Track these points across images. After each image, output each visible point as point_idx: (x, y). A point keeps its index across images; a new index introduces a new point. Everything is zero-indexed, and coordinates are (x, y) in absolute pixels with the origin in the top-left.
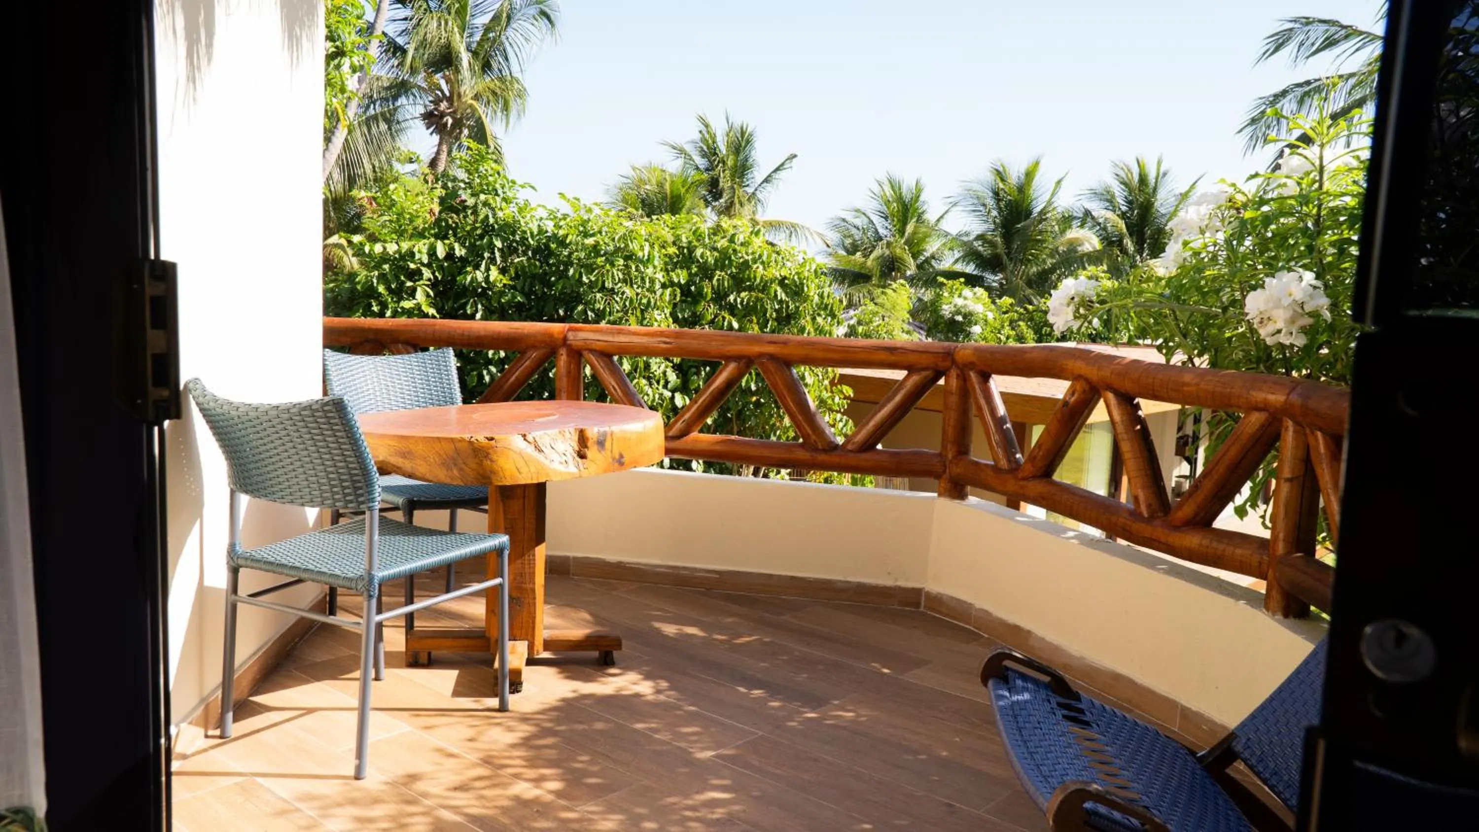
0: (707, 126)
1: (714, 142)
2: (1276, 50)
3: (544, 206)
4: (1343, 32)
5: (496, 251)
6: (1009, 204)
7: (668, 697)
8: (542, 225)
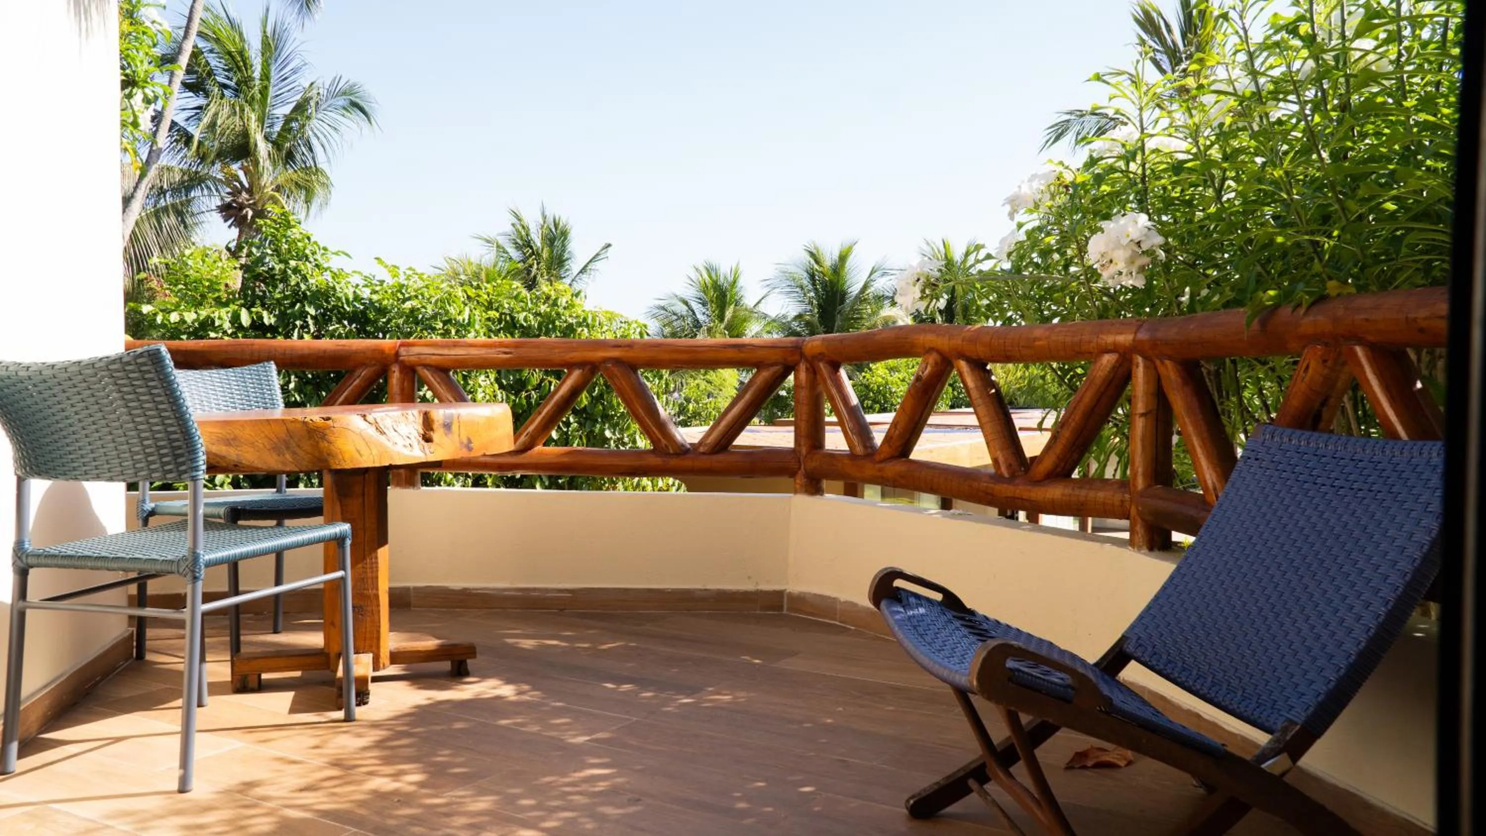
0: (520, 220)
1: (527, 235)
2: (1057, 138)
3: (359, 273)
4: (1112, 123)
5: (309, 319)
6: (824, 285)
7: (531, 696)
8: (357, 291)
